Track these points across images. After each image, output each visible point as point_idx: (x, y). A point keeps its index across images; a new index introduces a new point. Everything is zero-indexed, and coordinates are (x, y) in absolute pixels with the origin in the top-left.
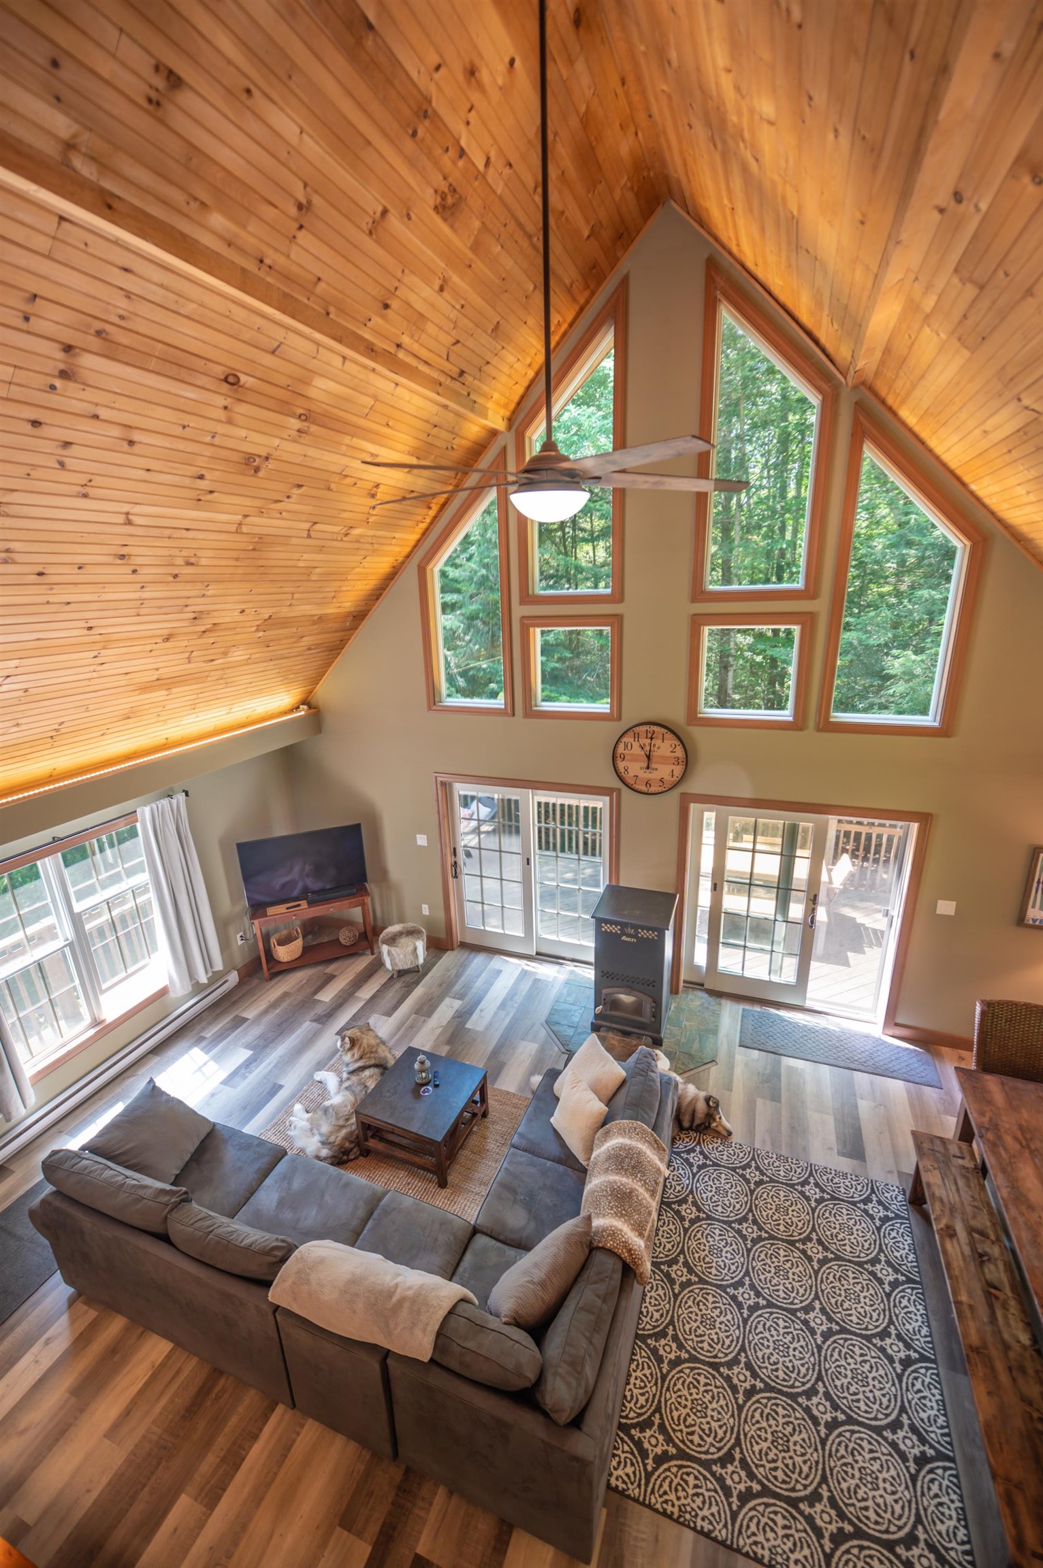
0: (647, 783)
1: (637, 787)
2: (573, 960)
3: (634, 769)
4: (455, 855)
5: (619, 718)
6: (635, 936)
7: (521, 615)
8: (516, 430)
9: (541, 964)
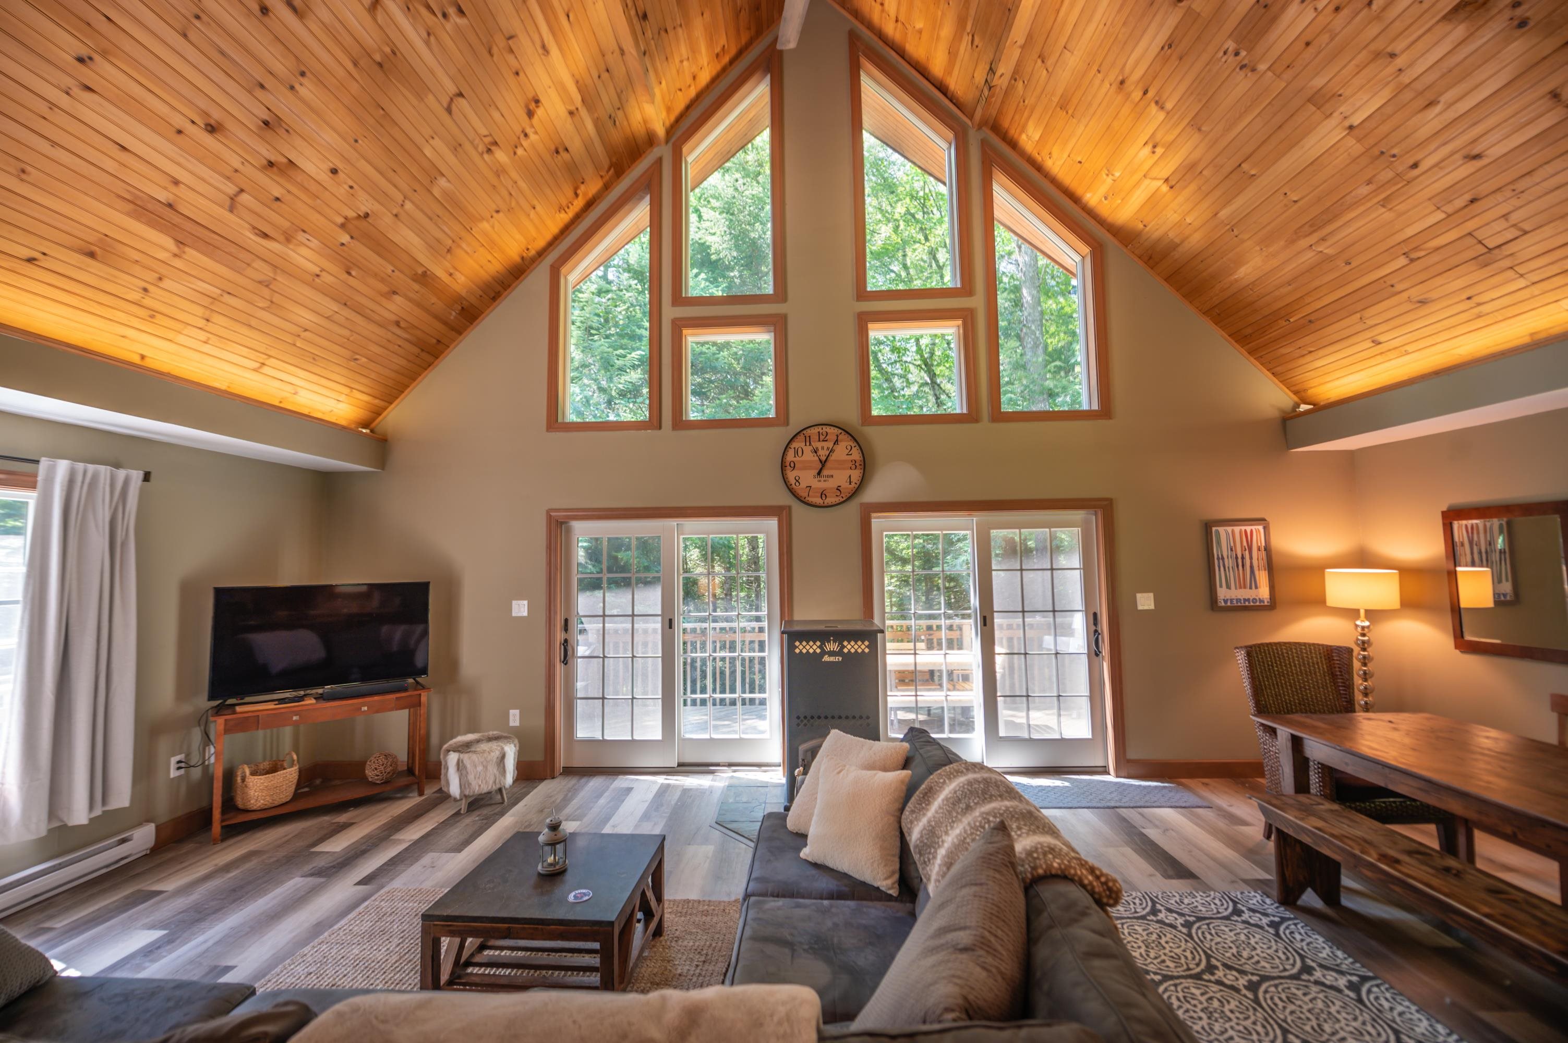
0: (823, 494)
1: (810, 499)
2: (730, 765)
3: (806, 479)
4: (566, 630)
5: (787, 423)
6: (840, 653)
7: (673, 317)
8: (674, 144)
9: (687, 776)
